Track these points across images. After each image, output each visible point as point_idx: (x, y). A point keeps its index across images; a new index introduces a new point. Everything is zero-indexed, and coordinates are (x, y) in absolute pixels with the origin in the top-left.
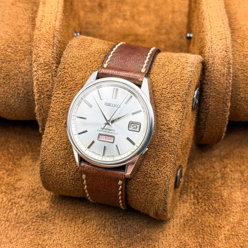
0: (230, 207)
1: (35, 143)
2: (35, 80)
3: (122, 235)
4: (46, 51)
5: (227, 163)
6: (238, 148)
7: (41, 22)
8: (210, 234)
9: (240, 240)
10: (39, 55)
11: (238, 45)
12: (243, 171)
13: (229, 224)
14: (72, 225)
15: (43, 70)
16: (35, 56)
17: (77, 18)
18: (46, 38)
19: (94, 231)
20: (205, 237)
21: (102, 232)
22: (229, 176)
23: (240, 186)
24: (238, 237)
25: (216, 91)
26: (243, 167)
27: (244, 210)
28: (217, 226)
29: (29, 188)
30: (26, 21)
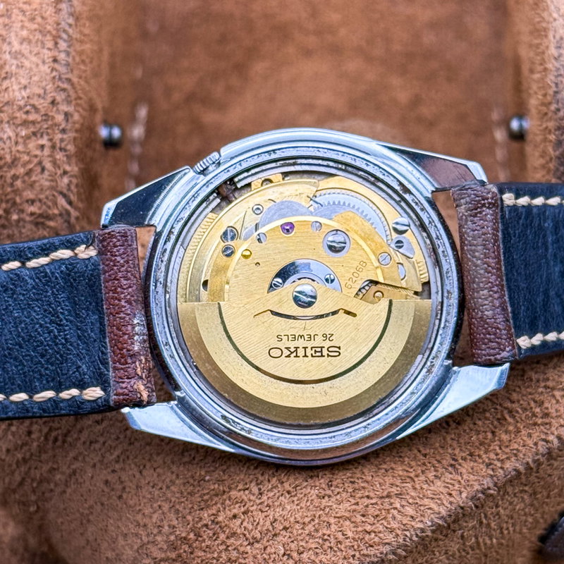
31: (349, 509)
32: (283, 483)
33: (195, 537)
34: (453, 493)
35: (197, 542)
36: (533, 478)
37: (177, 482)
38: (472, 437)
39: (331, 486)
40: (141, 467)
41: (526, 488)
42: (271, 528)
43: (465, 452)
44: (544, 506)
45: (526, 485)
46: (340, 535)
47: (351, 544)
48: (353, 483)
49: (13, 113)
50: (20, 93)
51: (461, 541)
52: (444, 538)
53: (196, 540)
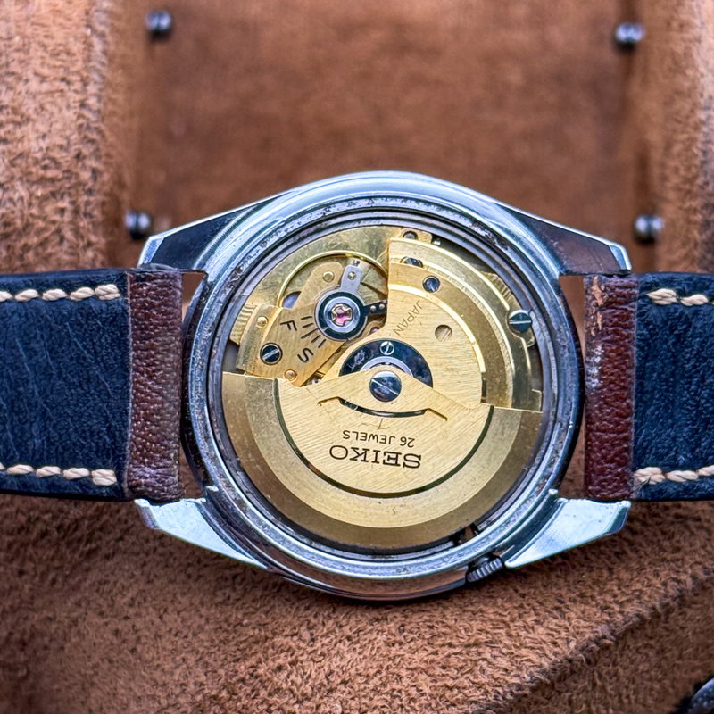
31: (425, 659)
32: (341, 626)
33: (228, 696)
34: (559, 642)
35: (231, 702)
36: (660, 630)
37: (207, 628)
38: (583, 574)
39: (403, 631)
40: (162, 611)
41: (652, 642)
42: (325, 682)
43: (574, 592)
44: (675, 668)
45: (651, 638)
46: (413, 691)
47: (426, 702)
48: (432, 627)
49: (27, 167)
50: (38, 143)
51: (567, 707)
52: (546, 701)
53: (230, 699)
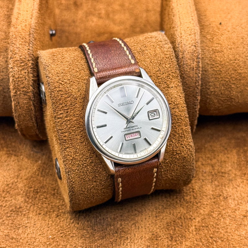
0: (201, 199)
1: (10, 139)
2: (11, 76)
3: (95, 228)
4: (22, 48)
5: (199, 157)
6: (209, 142)
7: (17, 19)
8: (181, 226)
9: (210, 231)
10: (16, 52)
11: (207, 40)
12: (214, 164)
13: (199, 216)
14: (46, 219)
15: (19, 67)
16: (11, 53)
17: (52, 17)
18: (22, 35)
19: (67, 224)
20: (177, 229)
21: (76, 226)
22: (200, 170)
23: (211, 179)
24: (208, 228)
25: (186, 84)
26: (214, 161)
27: (214, 202)
28: (188, 218)
29: (4, 183)
30: (2, 19)
